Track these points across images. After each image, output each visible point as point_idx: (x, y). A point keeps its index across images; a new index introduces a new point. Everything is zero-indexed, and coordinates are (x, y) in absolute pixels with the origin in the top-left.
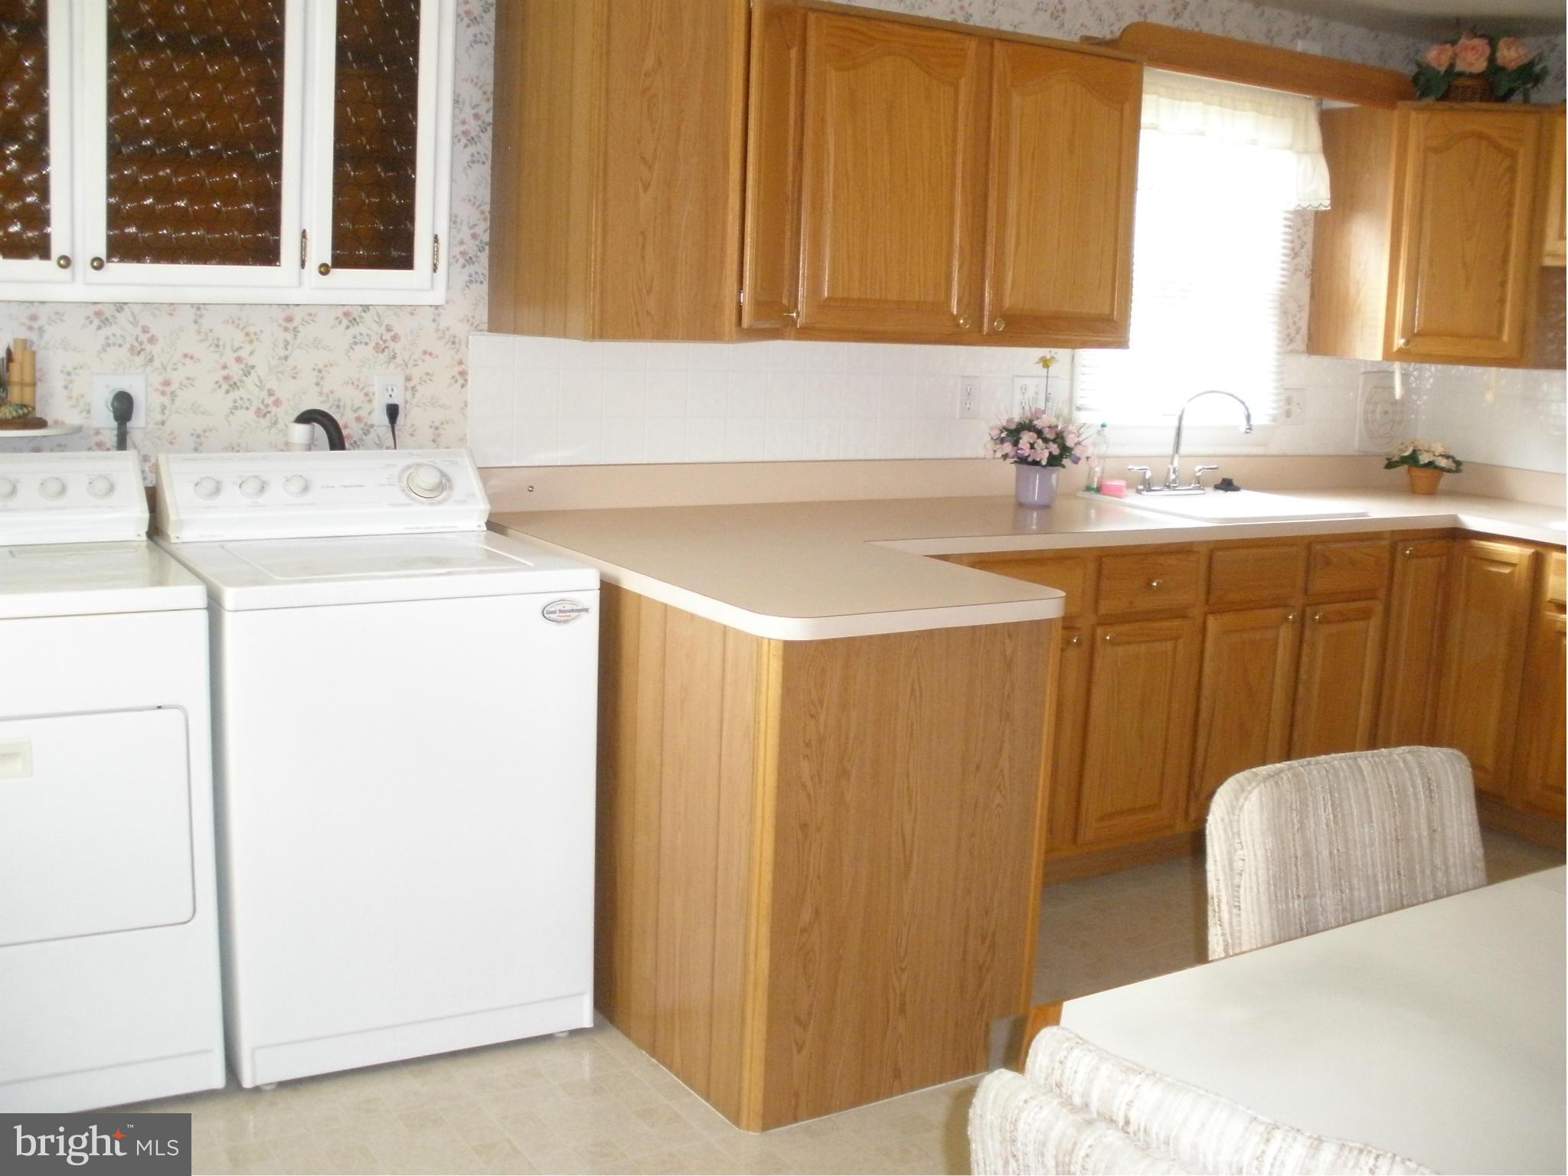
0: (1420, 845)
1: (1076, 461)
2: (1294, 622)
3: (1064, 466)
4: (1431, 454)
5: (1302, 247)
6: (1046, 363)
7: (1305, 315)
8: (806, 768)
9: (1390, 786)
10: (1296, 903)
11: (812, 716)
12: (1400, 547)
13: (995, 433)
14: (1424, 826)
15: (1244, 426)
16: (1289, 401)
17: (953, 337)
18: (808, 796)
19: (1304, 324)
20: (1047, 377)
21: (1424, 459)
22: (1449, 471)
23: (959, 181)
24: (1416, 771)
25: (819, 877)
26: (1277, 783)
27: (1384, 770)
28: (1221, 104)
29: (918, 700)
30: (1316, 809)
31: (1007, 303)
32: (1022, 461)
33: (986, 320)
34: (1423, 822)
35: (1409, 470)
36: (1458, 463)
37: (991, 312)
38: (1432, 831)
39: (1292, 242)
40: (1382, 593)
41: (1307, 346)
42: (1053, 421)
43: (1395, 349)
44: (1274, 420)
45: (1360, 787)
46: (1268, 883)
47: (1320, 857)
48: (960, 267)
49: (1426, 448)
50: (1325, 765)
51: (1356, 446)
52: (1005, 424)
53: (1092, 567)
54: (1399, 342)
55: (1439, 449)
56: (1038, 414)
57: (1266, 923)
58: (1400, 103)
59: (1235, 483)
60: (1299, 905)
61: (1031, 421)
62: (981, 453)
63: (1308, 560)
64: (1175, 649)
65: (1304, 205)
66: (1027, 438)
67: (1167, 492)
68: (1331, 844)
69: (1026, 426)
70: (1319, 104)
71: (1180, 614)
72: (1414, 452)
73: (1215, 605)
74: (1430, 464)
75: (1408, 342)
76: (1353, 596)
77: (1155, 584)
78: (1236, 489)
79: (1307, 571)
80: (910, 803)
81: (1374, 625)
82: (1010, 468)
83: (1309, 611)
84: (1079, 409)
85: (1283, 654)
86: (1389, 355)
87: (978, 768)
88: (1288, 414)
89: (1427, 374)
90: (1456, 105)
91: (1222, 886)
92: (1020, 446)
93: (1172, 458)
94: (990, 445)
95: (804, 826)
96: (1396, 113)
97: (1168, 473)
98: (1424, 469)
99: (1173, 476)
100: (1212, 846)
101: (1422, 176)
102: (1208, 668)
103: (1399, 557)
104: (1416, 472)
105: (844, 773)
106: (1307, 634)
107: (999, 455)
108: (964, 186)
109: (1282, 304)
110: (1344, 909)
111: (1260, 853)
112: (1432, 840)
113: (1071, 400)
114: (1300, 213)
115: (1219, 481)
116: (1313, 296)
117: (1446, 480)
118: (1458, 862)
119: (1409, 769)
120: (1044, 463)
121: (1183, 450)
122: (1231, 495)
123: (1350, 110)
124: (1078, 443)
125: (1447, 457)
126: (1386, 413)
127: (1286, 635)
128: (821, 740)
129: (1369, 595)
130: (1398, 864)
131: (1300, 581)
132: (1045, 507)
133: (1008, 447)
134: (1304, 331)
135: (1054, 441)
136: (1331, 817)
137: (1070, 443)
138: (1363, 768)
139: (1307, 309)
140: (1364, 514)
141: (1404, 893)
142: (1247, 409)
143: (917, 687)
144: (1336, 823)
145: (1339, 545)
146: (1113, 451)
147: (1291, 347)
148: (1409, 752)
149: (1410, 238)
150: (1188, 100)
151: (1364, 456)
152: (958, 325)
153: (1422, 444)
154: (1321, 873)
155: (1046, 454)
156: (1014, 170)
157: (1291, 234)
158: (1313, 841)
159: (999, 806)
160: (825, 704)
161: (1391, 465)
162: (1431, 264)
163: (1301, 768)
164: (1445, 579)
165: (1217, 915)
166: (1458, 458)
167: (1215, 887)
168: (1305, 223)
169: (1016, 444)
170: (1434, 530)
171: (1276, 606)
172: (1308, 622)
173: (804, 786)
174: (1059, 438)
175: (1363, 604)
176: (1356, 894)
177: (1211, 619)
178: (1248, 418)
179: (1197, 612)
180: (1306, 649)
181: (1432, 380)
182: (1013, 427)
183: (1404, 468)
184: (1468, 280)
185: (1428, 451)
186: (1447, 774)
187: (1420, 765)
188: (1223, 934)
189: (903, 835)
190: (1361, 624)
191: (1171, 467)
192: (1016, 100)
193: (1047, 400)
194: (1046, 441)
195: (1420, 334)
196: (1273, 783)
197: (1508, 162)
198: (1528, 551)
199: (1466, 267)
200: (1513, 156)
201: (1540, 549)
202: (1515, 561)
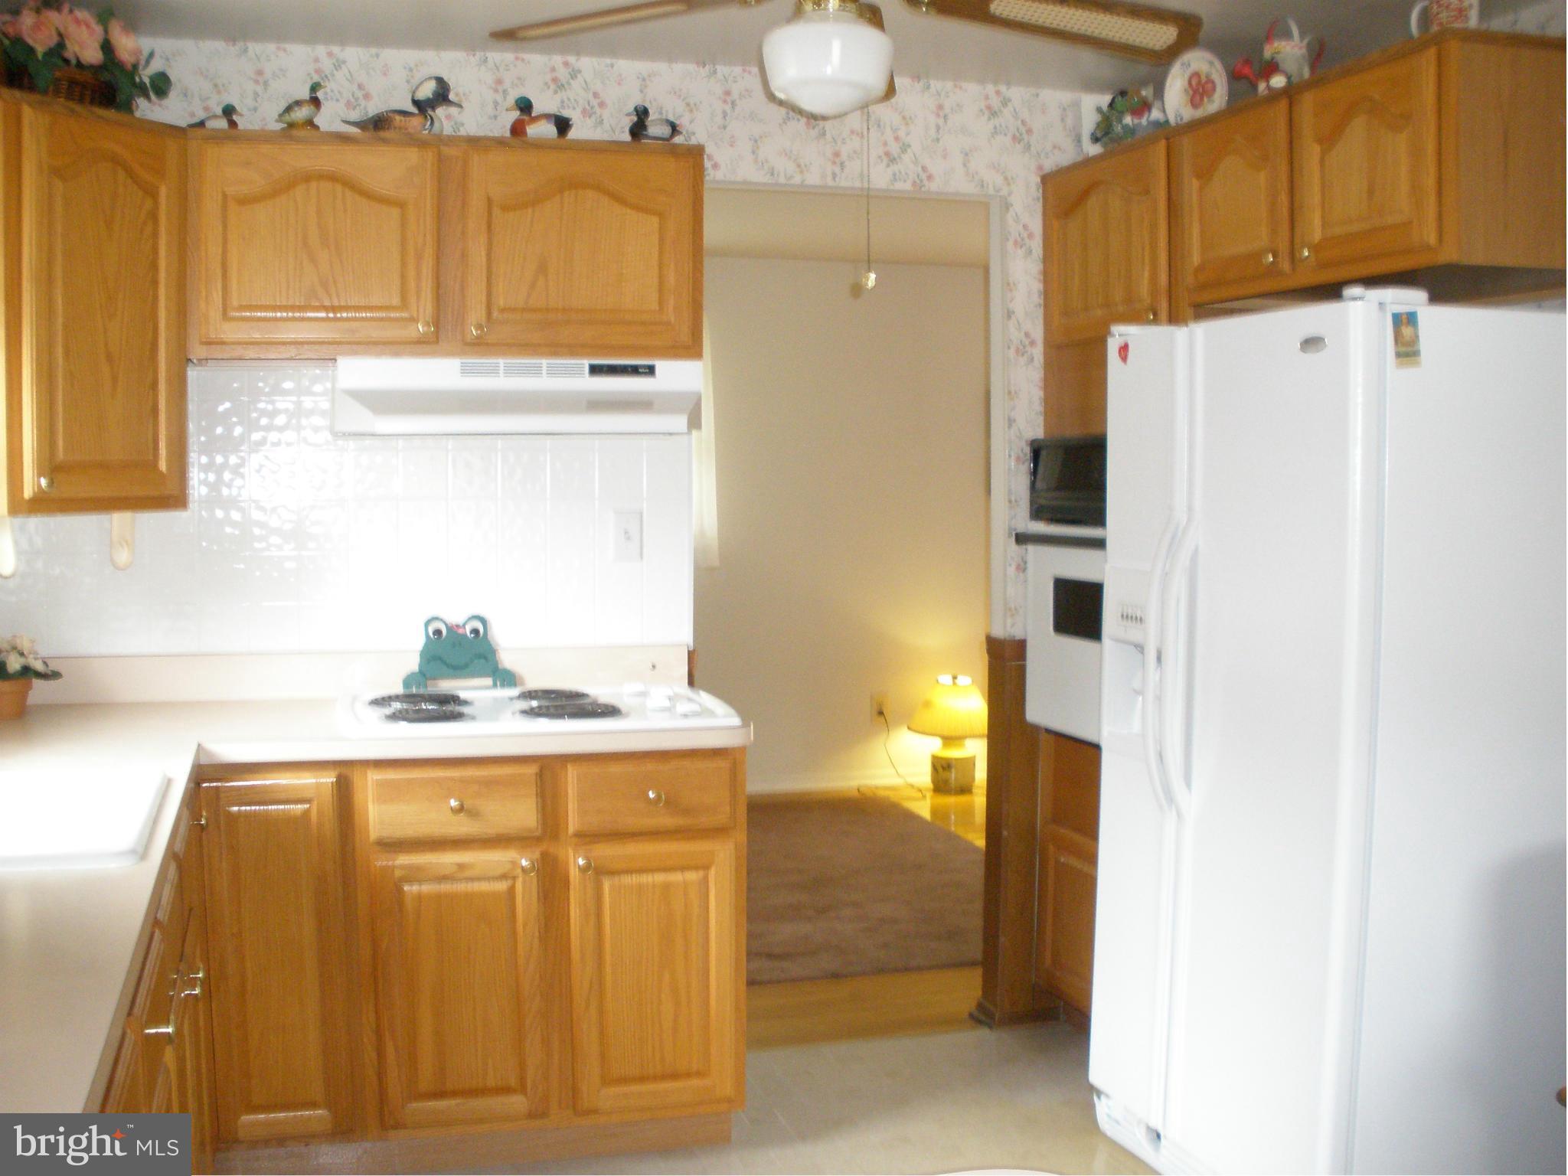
75: (49, 485)
184: (115, 380)
197: (149, 203)
198: (328, 779)
199: (110, 358)
200: (152, 193)
201: (344, 770)
202: (308, 795)
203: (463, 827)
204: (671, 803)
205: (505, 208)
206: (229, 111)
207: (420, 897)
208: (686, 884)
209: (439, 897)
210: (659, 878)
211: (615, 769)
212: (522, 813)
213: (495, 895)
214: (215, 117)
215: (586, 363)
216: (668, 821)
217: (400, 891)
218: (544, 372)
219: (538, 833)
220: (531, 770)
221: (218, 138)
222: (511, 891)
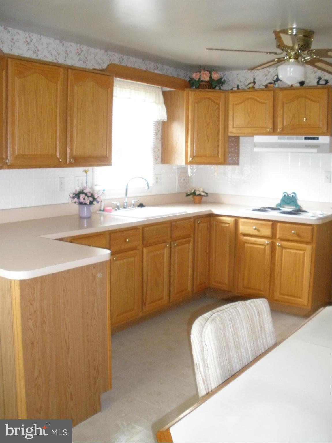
0: (258, 333)
1: (98, 202)
2: (169, 247)
3: (94, 204)
4: (199, 191)
5: (158, 132)
6: (86, 172)
7: (160, 152)
8: (31, 323)
9: (248, 315)
10: (226, 362)
11: (32, 304)
12: (196, 220)
13: (71, 195)
14: (259, 326)
15: (147, 187)
16: (157, 178)
17: (58, 165)
18: (33, 332)
19: (160, 155)
20: (86, 176)
21: (197, 193)
22: (205, 196)
23: (58, 115)
24: (254, 308)
25: (39, 360)
26: (215, 322)
27: (245, 309)
28: (135, 89)
29: (66, 293)
30: (228, 328)
31: (74, 153)
32: (81, 203)
33: (68, 159)
34: (258, 324)
35: (193, 197)
36: (207, 194)
37: (69, 157)
38: (261, 327)
39: (156, 130)
40: (192, 235)
41: (161, 161)
42: (90, 190)
43: (189, 161)
44: (153, 184)
45: (239, 317)
46: (217, 357)
47: (231, 344)
48: (60, 143)
49: (197, 189)
50: (228, 312)
51: (177, 190)
52: (74, 192)
53: (108, 236)
54: (190, 159)
55: (201, 190)
56: (85, 188)
57: (218, 371)
58: (186, 89)
59: (144, 204)
60: (227, 363)
61: (83, 191)
62: (67, 201)
63: (171, 227)
64: (135, 260)
65: (159, 119)
66: (82, 196)
67: (124, 210)
68: (234, 339)
69: (81, 192)
70: (162, 89)
71: (135, 249)
72: (194, 191)
73: (146, 245)
74: (200, 195)
75: (192, 160)
76: (184, 237)
77: (127, 240)
78: (144, 206)
79: (171, 230)
80: (67, 329)
81: (191, 245)
82: (77, 206)
83: (172, 243)
84: (96, 185)
85: (166, 257)
86: (187, 163)
87: (87, 313)
88: (157, 182)
89: (194, 168)
90: (202, 90)
91: (200, 359)
92: (80, 199)
93: (125, 198)
94: (70, 199)
95: (32, 343)
96: (185, 92)
97: (124, 204)
98: (198, 196)
99: (125, 204)
100: (194, 346)
101: (194, 110)
102: (145, 264)
103: (196, 224)
104: (195, 197)
105: (44, 322)
106: (172, 250)
107: (73, 202)
108: (60, 116)
109: (154, 149)
110: (240, 360)
111: (213, 347)
112: (261, 330)
113: (93, 184)
114: (158, 122)
115: (139, 204)
116: (162, 146)
117: (204, 199)
118: (269, 336)
119: (252, 308)
120: (88, 204)
121: (128, 195)
122: (143, 208)
123: (171, 91)
124: (98, 197)
125: (204, 192)
126: (184, 180)
127: (166, 251)
128: (35, 312)
129: (189, 236)
130: (253, 341)
131: (169, 233)
132: (89, 218)
133: (76, 200)
134: (160, 157)
135: (91, 197)
136: (233, 329)
137: (96, 197)
138: (239, 310)
139: (161, 150)
140: (186, 212)
141: (256, 350)
142: (147, 182)
143: (65, 289)
144: (234, 331)
145: (180, 222)
146: (107, 198)
147: (157, 162)
148: (251, 302)
149: (191, 129)
150: (125, 88)
151: (179, 193)
152: (60, 161)
153: (196, 189)
154: (232, 350)
155: (89, 201)
156: (75, 111)
157: (155, 128)
158: (228, 339)
159: (95, 324)
160: (35, 300)
161: (187, 195)
162: (197, 136)
163: (221, 315)
164: (209, 229)
165: (199, 370)
166: (206, 192)
167: (197, 361)
168: (159, 125)
169: (79, 198)
170: (205, 215)
171: (163, 243)
172: (172, 246)
173: (31, 329)
174: (92, 196)
175: (187, 239)
176: (243, 354)
177: (144, 249)
178: (148, 185)
179: (140, 247)
180: (172, 255)
181: (196, 169)
182: (77, 193)
183: (191, 196)
184: (208, 140)
185: (198, 191)
186: (263, 308)
187: (256, 306)
188: (202, 376)
189: (66, 340)
190: (187, 245)
191: (125, 201)
192: (76, 88)
193: (86, 183)
194: (88, 197)
195: (195, 157)
196: (214, 322)
197: (217, 106)
198: (233, 219)
199: (207, 136)
200: (218, 104)
201: (236, 218)
202: (229, 222)
203: (256, 233)
204: (298, 235)
205: (286, 103)
206: (238, 86)
207: (247, 246)
208: (300, 254)
209: (251, 247)
210: (294, 251)
211: (287, 225)
212: (267, 232)
213: (262, 249)
214: (235, 87)
215: (304, 137)
216: (297, 238)
217: (244, 245)
218: (295, 139)
219: (271, 237)
220: (271, 223)
221: (235, 92)
222: (264, 249)
